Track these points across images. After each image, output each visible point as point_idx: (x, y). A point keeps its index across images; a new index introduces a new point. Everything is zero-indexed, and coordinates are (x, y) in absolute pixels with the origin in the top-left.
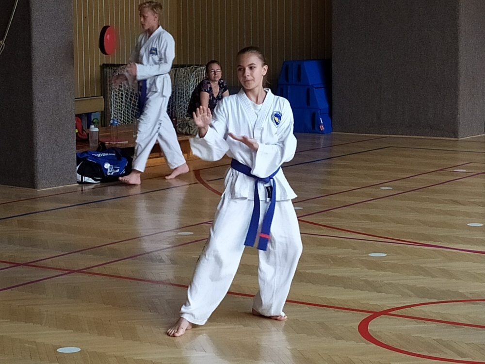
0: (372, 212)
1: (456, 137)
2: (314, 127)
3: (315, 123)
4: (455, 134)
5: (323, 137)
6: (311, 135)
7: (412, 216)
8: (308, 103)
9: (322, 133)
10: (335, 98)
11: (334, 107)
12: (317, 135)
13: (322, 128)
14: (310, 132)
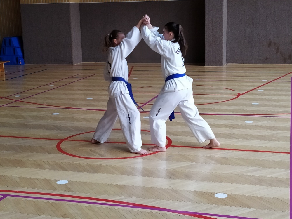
0: (49, 96)
2: (17, 63)
3: (18, 61)
4: (72, 63)
5: (21, 66)
6: (16, 66)
7: (65, 97)
8: (14, 54)
9: (21, 65)
10: (25, 51)
11: (25, 55)
12: (19, 66)
13: (21, 63)
14: (16, 65)
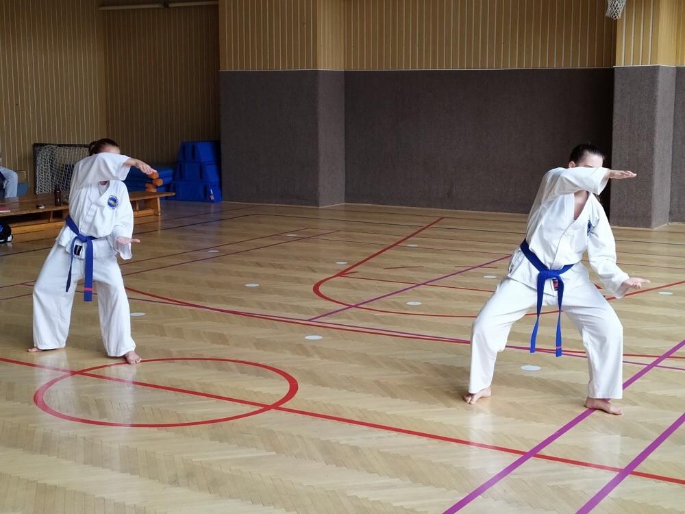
1: (318, 206)
2: (205, 196)
4: (316, 203)
5: (213, 205)
6: (203, 204)
8: (201, 177)
9: (212, 201)
10: (223, 173)
11: (223, 180)
12: (208, 204)
13: (212, 198)
14: (203, 201)
